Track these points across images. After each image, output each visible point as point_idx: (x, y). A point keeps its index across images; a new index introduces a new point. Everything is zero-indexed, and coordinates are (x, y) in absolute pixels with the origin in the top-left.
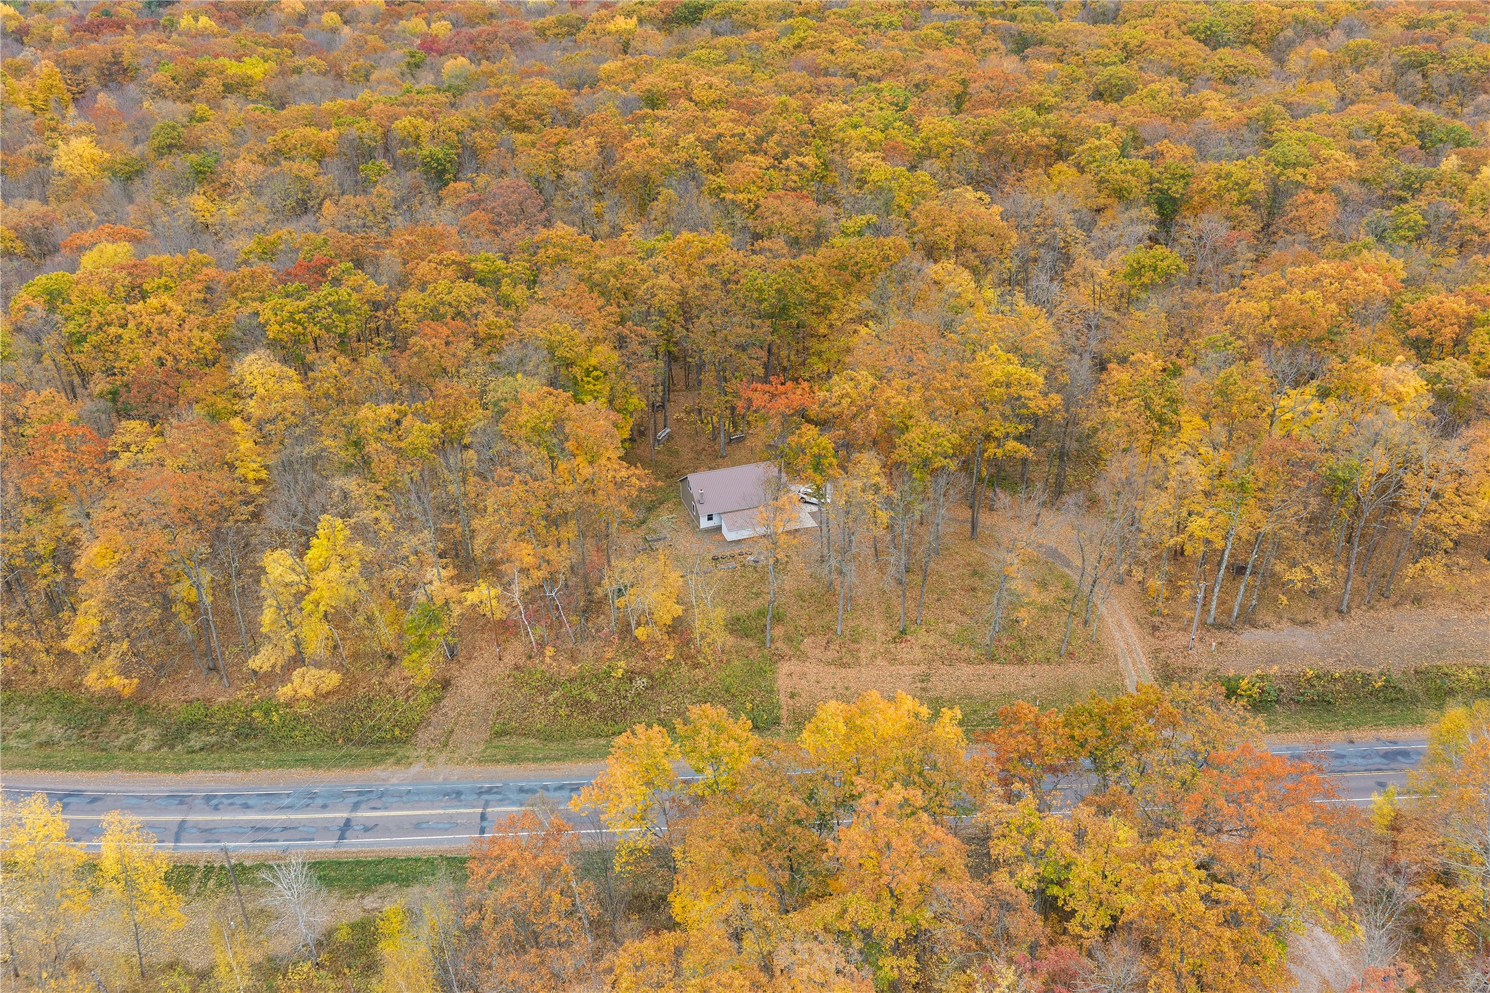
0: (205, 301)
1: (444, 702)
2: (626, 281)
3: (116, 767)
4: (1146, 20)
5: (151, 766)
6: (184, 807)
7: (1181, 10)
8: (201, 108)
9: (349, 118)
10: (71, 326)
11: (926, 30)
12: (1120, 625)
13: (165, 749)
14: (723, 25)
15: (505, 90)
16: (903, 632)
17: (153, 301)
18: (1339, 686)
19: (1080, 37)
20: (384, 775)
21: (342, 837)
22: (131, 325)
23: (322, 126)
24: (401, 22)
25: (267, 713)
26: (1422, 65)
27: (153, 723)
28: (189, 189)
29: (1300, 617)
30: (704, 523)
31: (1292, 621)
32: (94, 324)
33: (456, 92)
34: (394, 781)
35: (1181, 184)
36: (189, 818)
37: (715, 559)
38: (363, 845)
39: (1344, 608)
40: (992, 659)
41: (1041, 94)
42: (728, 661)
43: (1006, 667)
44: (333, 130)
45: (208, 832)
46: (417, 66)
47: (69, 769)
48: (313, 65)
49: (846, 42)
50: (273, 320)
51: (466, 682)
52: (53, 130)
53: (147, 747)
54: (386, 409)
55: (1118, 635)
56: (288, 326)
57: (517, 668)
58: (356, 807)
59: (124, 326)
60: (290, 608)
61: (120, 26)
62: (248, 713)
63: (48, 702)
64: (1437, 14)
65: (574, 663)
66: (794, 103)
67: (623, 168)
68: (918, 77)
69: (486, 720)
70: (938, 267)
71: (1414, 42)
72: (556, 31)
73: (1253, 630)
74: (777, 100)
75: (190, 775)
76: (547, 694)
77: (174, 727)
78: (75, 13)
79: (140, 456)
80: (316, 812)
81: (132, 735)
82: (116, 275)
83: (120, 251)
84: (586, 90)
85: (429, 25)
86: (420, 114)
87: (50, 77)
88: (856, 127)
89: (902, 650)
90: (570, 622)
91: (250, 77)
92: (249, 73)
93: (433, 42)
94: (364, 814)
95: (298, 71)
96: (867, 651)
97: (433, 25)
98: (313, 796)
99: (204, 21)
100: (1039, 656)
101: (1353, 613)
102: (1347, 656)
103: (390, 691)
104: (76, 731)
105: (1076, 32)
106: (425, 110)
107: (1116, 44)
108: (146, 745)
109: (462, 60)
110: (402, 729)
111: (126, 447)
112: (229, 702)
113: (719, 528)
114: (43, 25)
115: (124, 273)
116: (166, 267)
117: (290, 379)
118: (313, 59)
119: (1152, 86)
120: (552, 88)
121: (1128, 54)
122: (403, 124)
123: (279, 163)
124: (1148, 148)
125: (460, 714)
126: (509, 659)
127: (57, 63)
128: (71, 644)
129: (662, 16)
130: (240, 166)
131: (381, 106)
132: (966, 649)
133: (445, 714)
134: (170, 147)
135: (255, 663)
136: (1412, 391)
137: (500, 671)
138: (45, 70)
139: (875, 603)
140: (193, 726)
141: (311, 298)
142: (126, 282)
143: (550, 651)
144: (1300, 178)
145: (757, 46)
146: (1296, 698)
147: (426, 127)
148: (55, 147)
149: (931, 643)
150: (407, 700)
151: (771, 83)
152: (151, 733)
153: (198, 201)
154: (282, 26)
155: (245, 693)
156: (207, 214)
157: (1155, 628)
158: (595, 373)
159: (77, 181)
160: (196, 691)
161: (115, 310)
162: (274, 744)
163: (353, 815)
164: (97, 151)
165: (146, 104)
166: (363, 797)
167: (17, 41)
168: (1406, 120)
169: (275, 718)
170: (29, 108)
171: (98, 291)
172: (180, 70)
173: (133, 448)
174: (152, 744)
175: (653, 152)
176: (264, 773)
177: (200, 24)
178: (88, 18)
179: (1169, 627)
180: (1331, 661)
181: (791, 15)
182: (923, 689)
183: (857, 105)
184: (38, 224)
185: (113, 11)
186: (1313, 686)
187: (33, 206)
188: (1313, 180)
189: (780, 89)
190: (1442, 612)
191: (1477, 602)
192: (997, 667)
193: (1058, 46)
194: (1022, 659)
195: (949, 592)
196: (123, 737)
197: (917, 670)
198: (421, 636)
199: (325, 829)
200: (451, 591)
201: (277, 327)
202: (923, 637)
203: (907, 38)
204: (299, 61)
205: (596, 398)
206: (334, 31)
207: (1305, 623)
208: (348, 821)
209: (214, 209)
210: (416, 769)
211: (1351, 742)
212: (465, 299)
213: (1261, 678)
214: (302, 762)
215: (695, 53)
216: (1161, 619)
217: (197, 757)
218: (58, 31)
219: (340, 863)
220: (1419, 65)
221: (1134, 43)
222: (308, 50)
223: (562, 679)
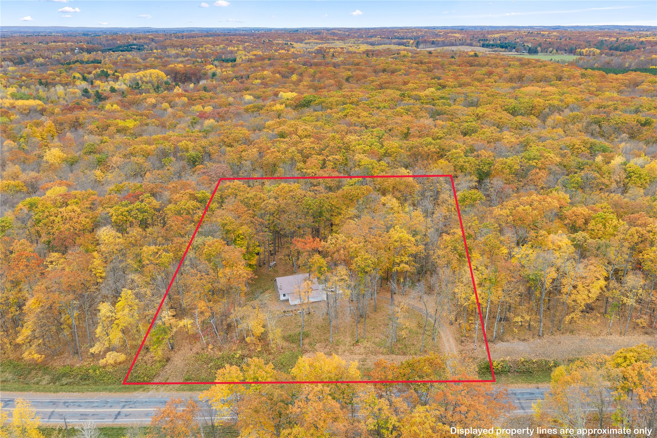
0: (90, 208)
1: (166, 367)
2: (256, 201)
3: (30, 390)
4: (488, 105)
5: (45, 390)
6: (55, 406)
7: (503, 101)
8: (106, 138)
9: (161, 141)
10: (37, 217)
11: (398, 109)
12: (448, 341)
13: (52, 384)
14: (319, 107)
15: (226, 131)
16: (357, 342)
17: (69, 208)
18: (535, 365)
19: (459, 112)
20: (137, 395)
21: (116, 418)
22: (59, 216)
23: (150, 144)
24: (192, 107)
25: (95, 371)
26: (599, 122)
27: (49, 374)
28: (94, 168)
29: (522, 338)
30: (282, 298)
31: (519, 339)
32: (45, 215)
33: (206, 133)
34: (141, 397)
35: (487, 167)
36: (55, 410)
37: (284, 312)
38: (123, 421)
39: (541, 334)
40: (393, 353)
41: (438, 133)
42: (284, 352)
43: (398, 356)
44: (154, 146)
45: (62, 416)
46: (195, 123)
47: (11, 391)
48: (154, 122)
49: (365, 114)
50: (114, 214)
51: (176, 359)
52: (46, 146)
53: (44, 383)
54: (153, 248)
55: (446, 344)
56: (120, 217)
57: (197, 353)
58: (124, 407)
59: (56, 216)
60: (108, 327)
61: (82, 109)
62: (87, 370)
63: (8, 365)
64: (610, 103)
65: (220, 352)
66: (338, 136)
67: (265, 160)
68: (389, 127)
69: (182, 374)
70: (385, 198)
71: (599, 113)
72: (253, 110)
73: (502, 342)
74: (331, 135)
75: (60, 394)
76: (208, 364)
77: (57, 375)
78: (65, 103)
79: (56, 266)
80: (107, 408)
81: (39, 378)
82: (58, 198)
83: (63, 189)
84: (257, 131)
85: (204, 108)
86: (190, 140)
87: (50, 127)
88: (359, 145)
89: (356, 349)
90: (221, 335)
91: (128, 127)
92: (127, 125)
93: (204, 114)
94: (127, 410)
95: (147, 124)
96: (342, 349)
97: (205, 108)
98: (107, 402)
99: (115, 106)
100: (412, 352)
101: (544, 336)
102: (540, 353)
103: (145, 362)
104: (17, 376)
105: (458, 110)
106: (192, 138)
107: (473, 114)
108: (44, 382)
109: (212, 121)
110: (148, 377)
111: (51, 262)
112: (81, 366)
113: (288, 300)
114: (52, 108)
115: (60, 197)
116: (78, 196)
117: (119, 237)
118: (154, 120)
119: (484, 130)
120: (245, 131)
121: (478, 117)
122: (182, 144)
123: (130, 158)
124: (476, 153)
125: (172, 372)
126: (195, 350)
127: (54, 122)
128: (19, 340)
129: (295, 104)
130: (115, 159)
131: (175, 137)
132: (382, 348)
133: (166, 372)
134: (91, 152)
135: (92, 350)
136: (564, 245)
137: (190, 354)
138: (48, 124)
139: (348, 330)
140: (64, 375)
141: (130, 207)
142: (61, 201)
143: (210, 347)
144: (535, 164)
145: (330, 116)
146: (517, 370)
147: (191, 145)
148: (45, 152)
149: (368, 346)
150: (152, 366)
151: (331, 129)
152: (47, 378)
153: (98, 172)
154: (146, 108)
155: (87, 363)
156: (101, 178)
157: (462, 342)
158: (241, 237)
159: (52, 164)
160: (68, 362)
161: (53, 210)
162: (95, 383)
163: (122, 410)
164: (62, 154)
165: (86, 137)
166: (127, 404)
167: (41, 114)
168: (585, 143)
169: (98, 372)
170: (40, 139)
171: (49, 204)
172: (100, 124)
173: (54, 263)
174: (47, 382)
175: (278, 154)
176: (89, 393)
177: (113, 108)
178: (70, 105)
179: (468, 341)
180: (533, 355)
181: (346, 104)
182: (363, 365)
183: (362, 137)
184: (33, 180)
185: (80, 103)
186: (524, 365)
187: (33, 174)
188: (540, 165)
189: (334, 131)
190: (582, 336)
191: (597, 333)
192: (394, 356)
193: (452, 115)
194: (405, 353)
195: (378, 326)
196: (36, 379)
197: (361, 357)
198: (159, 338)
199: (109, 415)
200: (173, 321)
201: (116, 217)
202: (365, 343)
203: (389, 112)
204: (148, 121)
205: (242, 247)
206: (165, 110)
207: (524, 340)
208: (119, 412)
209: (104, 176)
210: (151, 393)
211: (538, 388)
212: (191, 207)
213: (503, 361)
214: (105, 390)
215: (304, 118)
216: (465, 338)
217: (64, 387)
218: (57, 110)
219: (113, 429)
220: (598, 123)
221: (480, 114)
222: (154, 116)
223: (215, 358)
